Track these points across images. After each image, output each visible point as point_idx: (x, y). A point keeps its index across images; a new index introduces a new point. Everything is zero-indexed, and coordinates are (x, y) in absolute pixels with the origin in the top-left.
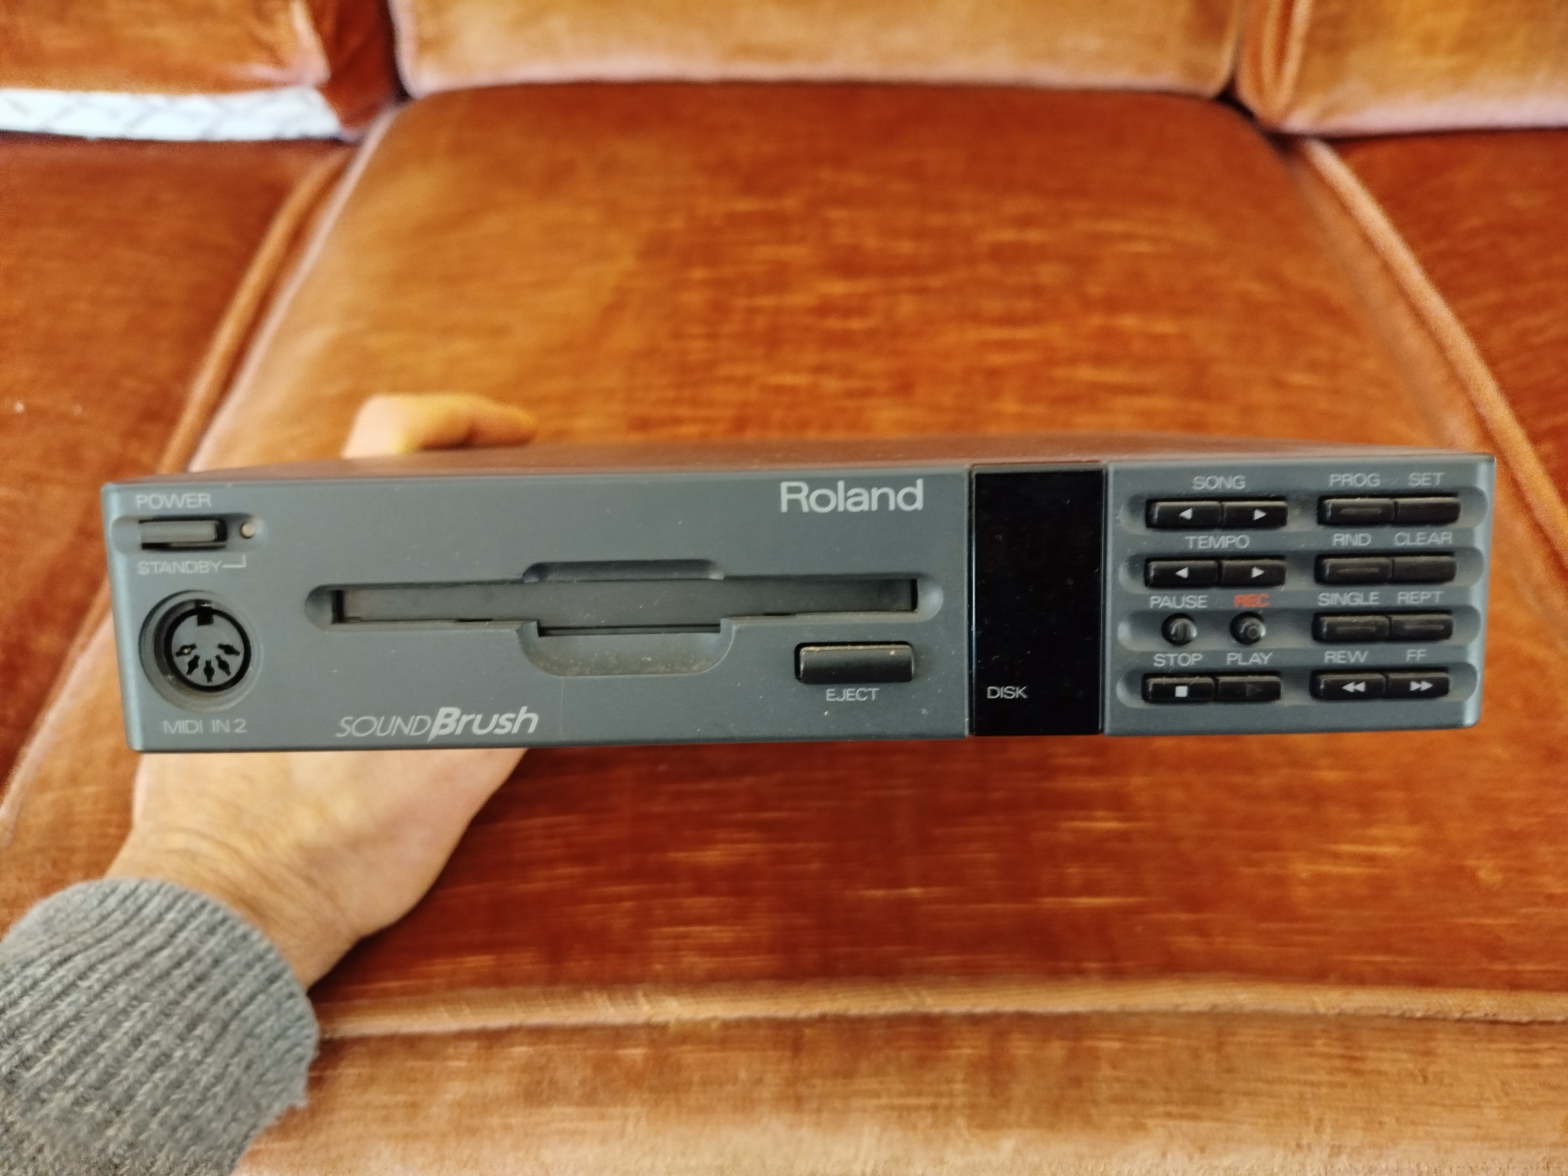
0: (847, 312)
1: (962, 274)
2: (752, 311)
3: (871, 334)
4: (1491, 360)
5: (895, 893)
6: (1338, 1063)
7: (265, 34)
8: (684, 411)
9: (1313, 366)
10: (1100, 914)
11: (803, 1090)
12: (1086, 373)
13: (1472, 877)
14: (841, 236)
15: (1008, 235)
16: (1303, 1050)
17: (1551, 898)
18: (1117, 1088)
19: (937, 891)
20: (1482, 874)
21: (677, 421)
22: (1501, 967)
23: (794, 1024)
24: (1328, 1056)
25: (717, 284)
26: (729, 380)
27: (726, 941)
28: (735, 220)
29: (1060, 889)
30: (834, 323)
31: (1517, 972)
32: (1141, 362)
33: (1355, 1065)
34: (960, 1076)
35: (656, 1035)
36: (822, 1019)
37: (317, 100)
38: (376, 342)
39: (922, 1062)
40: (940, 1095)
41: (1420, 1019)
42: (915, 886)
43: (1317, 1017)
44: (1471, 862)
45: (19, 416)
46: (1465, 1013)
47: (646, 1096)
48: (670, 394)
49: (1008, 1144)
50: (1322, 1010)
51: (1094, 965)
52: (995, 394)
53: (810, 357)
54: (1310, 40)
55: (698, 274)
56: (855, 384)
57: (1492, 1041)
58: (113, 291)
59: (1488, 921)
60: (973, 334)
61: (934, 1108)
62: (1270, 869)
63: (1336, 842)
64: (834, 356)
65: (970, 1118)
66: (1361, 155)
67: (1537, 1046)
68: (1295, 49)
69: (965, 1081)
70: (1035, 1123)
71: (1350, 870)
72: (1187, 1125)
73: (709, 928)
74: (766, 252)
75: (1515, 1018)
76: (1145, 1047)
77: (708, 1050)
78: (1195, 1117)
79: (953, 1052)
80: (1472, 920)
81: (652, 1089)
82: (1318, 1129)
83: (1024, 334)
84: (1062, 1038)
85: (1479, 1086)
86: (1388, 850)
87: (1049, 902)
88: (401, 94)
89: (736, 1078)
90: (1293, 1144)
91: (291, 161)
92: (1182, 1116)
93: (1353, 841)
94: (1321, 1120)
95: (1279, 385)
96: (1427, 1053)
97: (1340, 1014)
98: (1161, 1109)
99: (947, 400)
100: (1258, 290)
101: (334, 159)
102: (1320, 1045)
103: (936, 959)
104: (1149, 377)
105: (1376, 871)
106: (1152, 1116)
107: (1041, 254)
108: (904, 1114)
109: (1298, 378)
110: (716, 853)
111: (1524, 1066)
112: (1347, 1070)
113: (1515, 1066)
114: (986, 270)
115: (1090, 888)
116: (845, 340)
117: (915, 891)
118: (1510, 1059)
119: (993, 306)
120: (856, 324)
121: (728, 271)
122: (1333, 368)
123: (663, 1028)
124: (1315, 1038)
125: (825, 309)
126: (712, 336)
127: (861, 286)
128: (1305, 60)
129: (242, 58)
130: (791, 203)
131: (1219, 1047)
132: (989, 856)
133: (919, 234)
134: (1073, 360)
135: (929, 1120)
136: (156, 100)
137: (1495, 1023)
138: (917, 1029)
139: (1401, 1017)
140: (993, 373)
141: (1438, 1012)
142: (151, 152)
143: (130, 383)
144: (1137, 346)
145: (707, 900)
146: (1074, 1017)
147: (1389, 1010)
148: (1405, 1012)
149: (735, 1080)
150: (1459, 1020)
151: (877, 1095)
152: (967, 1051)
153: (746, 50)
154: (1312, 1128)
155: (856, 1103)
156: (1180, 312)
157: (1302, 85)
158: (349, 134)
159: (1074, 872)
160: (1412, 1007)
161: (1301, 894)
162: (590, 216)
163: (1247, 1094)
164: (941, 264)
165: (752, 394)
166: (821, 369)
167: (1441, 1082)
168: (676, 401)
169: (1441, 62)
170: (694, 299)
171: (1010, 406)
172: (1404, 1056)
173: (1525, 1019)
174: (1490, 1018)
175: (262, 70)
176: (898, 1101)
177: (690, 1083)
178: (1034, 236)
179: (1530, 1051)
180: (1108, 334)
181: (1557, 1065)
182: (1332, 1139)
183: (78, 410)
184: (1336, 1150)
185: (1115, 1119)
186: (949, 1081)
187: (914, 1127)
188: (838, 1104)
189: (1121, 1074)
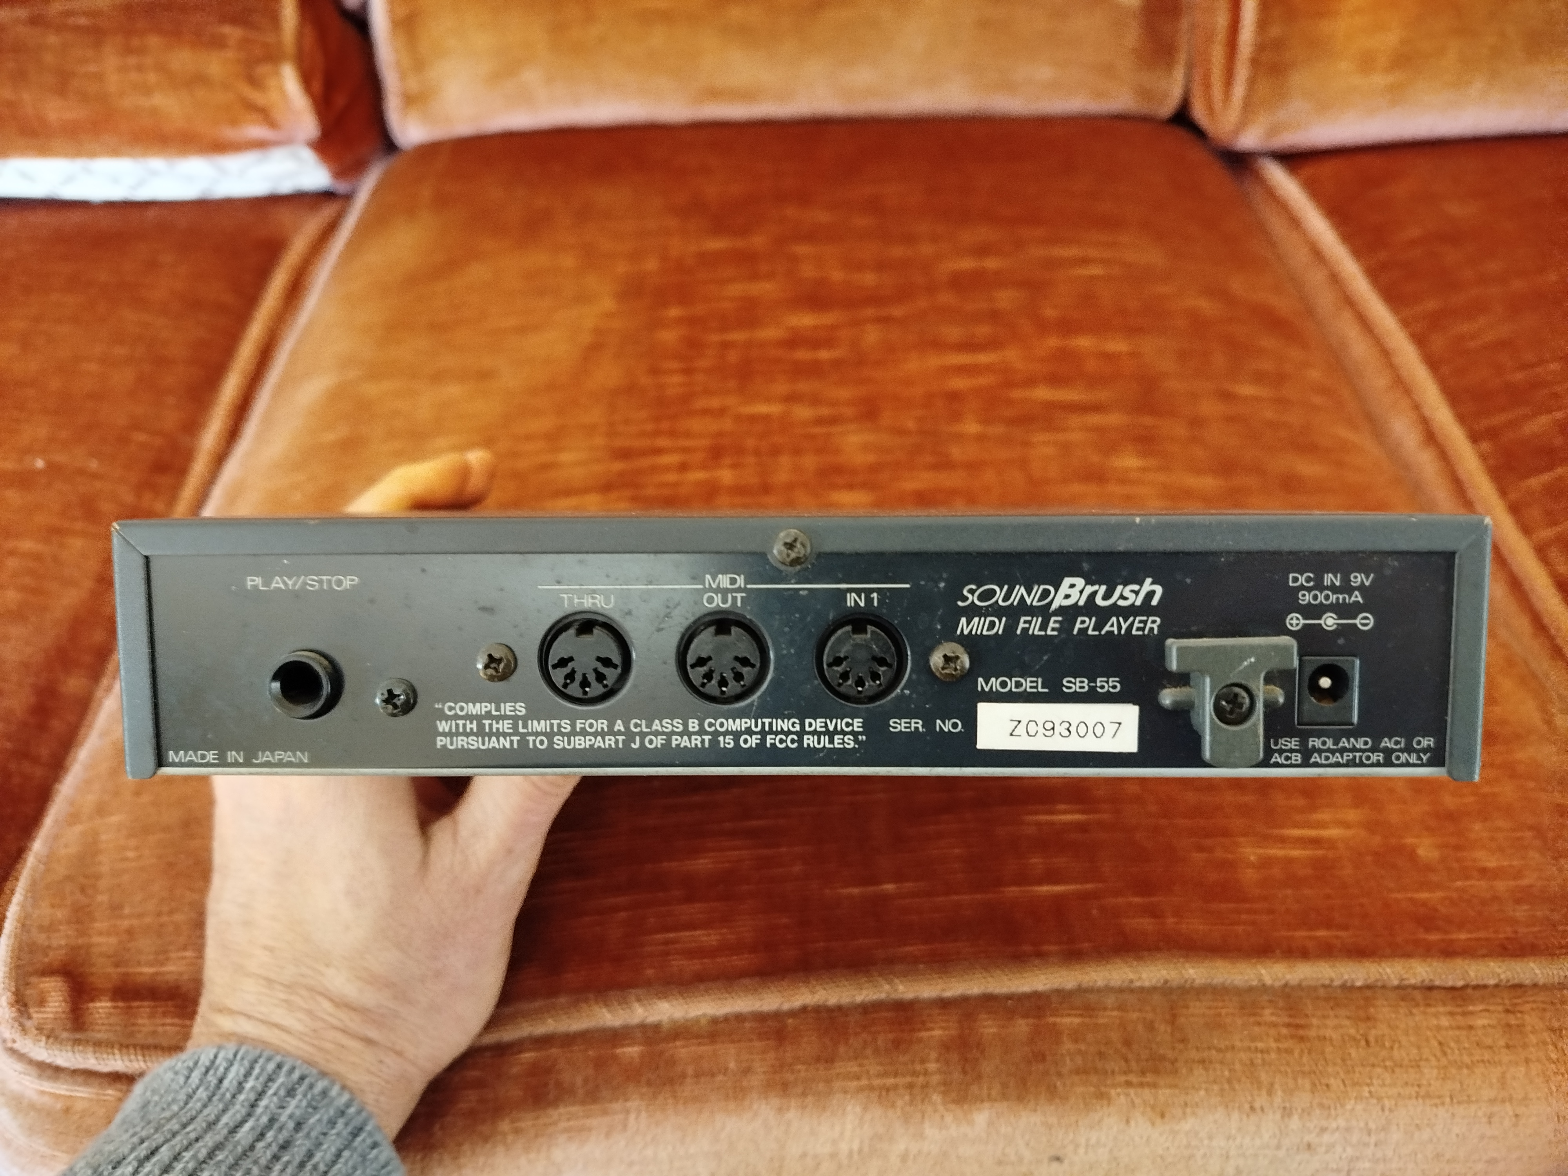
0: (816, 343)
1: (922, 303)
2: (725, 346)
3: (837, 363)
4: (1433, 363)
5: (871, 889)
6: (1284, 1031)
7: (257, 97)
8: (663, 442)
9: (1259, 378)
10: (1058, 900)
11: (790, 1077)
12: (1043, 393)
13: (1412, 855)
14: (808, 271)
15: (967, 264)
16: (1252, 1019)
17: (1484, 872)
18: (1079, 1060)
19: (909, 886)
20: (1421, 852)
21: (658, 451)
22: (1433, 937)
23: (777, 1016)
24: (1274, 1025)
25: (691, 321)
26: (706, 412)
27: (714, 943)
28: (706, 259)
29: (1023, 878)
30: (803, 355)
31: (1452, 941)
32: (1094, 381)
33: (1301, 1032)
34: (933, 1055)
35: (650, 1034)
36: (804, 1009)
37: (308, 156)
38: (371, 390)
39: (896, 1044)
40: (915, 1074)
41: (1360, 988)
42: (889, 882)
43: (1264, 988)
44: (1409, 841)
45: (40, 472)
46: (1402, 980)
47: (644, 1090)
48: (649, 427)
49: (982, 1117)
50: (1268, 981)
51: (1053, 948)
52: (956, 417)
53: (781, 387)
54: (1255, 62)
55: (674, 312)
56: (825, 411)
57: (1428, 1005)
58: (120, 351)
59: (1424, 895)
60: (934, 361)
61: (910, 1086)
62: (1219, 854)
63: (1282, 827)
64: (804, 386)
65: (945, 1093)
66: (1309, 170)
67: (1471, 1008)
68: (1242, 73)
69: (937, 1060)
70: (1004, 1096)
71: (1296, 853)
72: (1147, 1093)
73: (698, 932)
74: (736, 289)
75: (1450, 984)
76: (1101, 1021)
77: (700, 1044)
78: (1154, 1086)
79: (924, 1034)
80: (1409, 895)
81: (649, 1084)
82: (1270, 1093)
83: (983, 358)
84: (1025, 1016)
85: (1419, 1048)
86: (1333, 832)
87: (1013, 891)
88: (390, 146)
89: (726, 1069)
90: (1247, 1106)
91: (285, 216)
92: (1141, 1085)
93: (1296, 826)
94: (1272, 1085)
95: (1227, 396)
96: (1368, 1019)
97: (1286, 985)
98: (1122, 1079)
99: (911, 424)
100: (1205, 305)
101: (327, 212)
102: (1267, 1014)
103: (907, 949)
104: (1102, 395)
105: (1320, 853)
106: (1114, 1086)
107: (998, 280)
108: (884, 1094)
109: (1246, 390)
110: (706, 861)
111: (1459, 1028)
112: (1292, 1037)
113: (1451, 1027)
114: (946, 298)
115: (1052, 877)
116: (814, 370)
117: (889, 887)
118: (1445, 1022)
119: (953, 333)
120: (824, 355)
121: (699, 309)
122: (1279, 379)
123: (656, 1027)
124: (1263, 1008)
125: (794, 341)
126: (688, 371)
127: (828, 318)
128: (1252, 83)
129: (234, 122)
130: (758, 241)
131: (1173, 1019)
132: (957, 851)
133: (880, 266)
134: (1031, 381)
135: (907, 1097)
136: (157, 164)
137: (1431, 988)
138: (889, 1014)
139: (1343, 987)
140: (954, 397)
141: (1377, 980)
142: (151, 213)
143: (141, 437)
144: (1091, 365)
145: (698, 906)
146: (1036, 996)
147: (1332, 980)
148: (1346, 981)
149: (726, 1070)
150: (1398, 988)
151: (858, 1077)
152: (937, 1033)
153: (714, 94)
154: (1264, 1092)
155: (837, 1085)
156: (1132, 331)
157: (1249, 107)
158: (341, 187)
159: (1036, 861)
160: (1353, 976)
161: (1249, 876)
162: (568, 261)
163: (1202, 1062)
164: (903, 294)
165: (727, 424)
166: (792, 398)
167: (1383, 1046)
168: (657, 433)
169: (1379, 80)
170: (669, 336)
171: (971, 427)
172: (1347, 1023)
173: (1460, 983)
174: (1427, 983)
175: (256, 131)
176: (877, 1082)
177: (684, 1076)
178: (991, 264)
179: (1464, 1014)
180: (1064, 355)
181: (1489, 1025)
182: (1284, 1101)
183: (94, 465)
184: (1287, 1113)
185: (1080, 1090)
186: (923, 1061)
187: (893, 1105)
188: (821, 1086)
189: (1083, 1047)
